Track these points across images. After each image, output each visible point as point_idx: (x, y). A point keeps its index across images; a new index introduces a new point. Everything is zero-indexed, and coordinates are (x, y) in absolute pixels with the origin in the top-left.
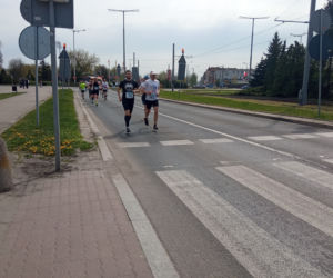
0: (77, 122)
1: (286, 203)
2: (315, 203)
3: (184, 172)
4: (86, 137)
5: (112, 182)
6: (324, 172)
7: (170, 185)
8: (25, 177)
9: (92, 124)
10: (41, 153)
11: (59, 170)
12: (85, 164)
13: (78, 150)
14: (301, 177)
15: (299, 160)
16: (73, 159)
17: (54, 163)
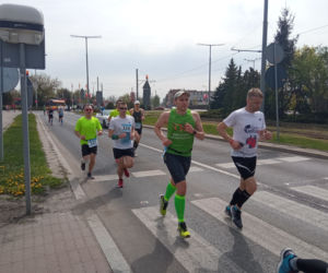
0: (43, 154)
1: (264, 240)
2: (290, 237)
4: (56, 174)
5: (88, 226)
6: (293, 202)
7: (149, 225)
9: (60, 155)
10: (8, 193)
11: (30, 213)
12: (56, 204)
13: (48, 188)
14: (272, 209)
15: (265, 189)
16: (42, 198)
17: (24, 204)
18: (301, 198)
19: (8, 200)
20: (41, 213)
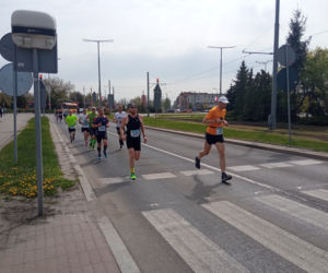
0: (55, 156)
1: (275, 244)
2: (302, 242)
3: (170, 211)
4: (68, 176)
5: (98, 227)
6: (305, 206)
7: (159, 227)
8: (6, 225)
10: (21, 195)
11: (42, 214)
12: (67, 206)
13: (60, 189)
14: (284, 213)
15: (276, 193)
16: (54, 200)
17: (36, 205)
18: (314, 202)
19: (22, 201)
20: (53, 215)
